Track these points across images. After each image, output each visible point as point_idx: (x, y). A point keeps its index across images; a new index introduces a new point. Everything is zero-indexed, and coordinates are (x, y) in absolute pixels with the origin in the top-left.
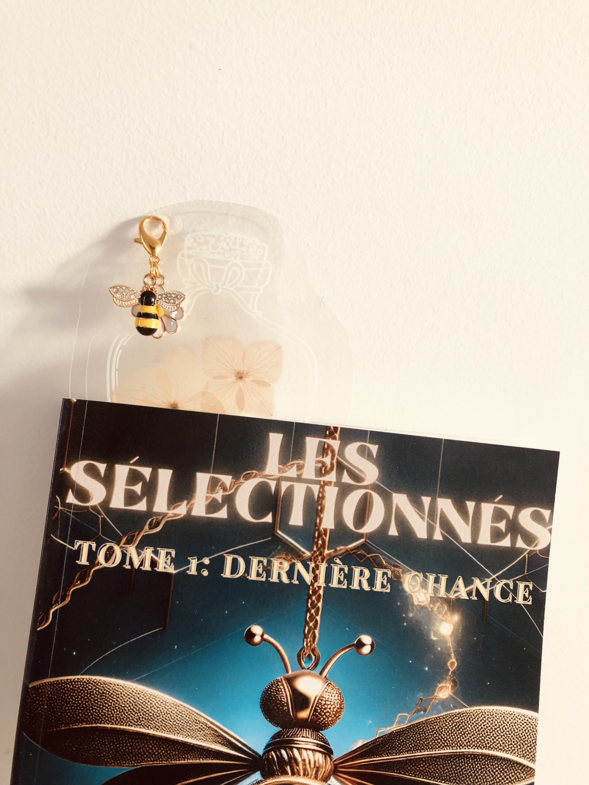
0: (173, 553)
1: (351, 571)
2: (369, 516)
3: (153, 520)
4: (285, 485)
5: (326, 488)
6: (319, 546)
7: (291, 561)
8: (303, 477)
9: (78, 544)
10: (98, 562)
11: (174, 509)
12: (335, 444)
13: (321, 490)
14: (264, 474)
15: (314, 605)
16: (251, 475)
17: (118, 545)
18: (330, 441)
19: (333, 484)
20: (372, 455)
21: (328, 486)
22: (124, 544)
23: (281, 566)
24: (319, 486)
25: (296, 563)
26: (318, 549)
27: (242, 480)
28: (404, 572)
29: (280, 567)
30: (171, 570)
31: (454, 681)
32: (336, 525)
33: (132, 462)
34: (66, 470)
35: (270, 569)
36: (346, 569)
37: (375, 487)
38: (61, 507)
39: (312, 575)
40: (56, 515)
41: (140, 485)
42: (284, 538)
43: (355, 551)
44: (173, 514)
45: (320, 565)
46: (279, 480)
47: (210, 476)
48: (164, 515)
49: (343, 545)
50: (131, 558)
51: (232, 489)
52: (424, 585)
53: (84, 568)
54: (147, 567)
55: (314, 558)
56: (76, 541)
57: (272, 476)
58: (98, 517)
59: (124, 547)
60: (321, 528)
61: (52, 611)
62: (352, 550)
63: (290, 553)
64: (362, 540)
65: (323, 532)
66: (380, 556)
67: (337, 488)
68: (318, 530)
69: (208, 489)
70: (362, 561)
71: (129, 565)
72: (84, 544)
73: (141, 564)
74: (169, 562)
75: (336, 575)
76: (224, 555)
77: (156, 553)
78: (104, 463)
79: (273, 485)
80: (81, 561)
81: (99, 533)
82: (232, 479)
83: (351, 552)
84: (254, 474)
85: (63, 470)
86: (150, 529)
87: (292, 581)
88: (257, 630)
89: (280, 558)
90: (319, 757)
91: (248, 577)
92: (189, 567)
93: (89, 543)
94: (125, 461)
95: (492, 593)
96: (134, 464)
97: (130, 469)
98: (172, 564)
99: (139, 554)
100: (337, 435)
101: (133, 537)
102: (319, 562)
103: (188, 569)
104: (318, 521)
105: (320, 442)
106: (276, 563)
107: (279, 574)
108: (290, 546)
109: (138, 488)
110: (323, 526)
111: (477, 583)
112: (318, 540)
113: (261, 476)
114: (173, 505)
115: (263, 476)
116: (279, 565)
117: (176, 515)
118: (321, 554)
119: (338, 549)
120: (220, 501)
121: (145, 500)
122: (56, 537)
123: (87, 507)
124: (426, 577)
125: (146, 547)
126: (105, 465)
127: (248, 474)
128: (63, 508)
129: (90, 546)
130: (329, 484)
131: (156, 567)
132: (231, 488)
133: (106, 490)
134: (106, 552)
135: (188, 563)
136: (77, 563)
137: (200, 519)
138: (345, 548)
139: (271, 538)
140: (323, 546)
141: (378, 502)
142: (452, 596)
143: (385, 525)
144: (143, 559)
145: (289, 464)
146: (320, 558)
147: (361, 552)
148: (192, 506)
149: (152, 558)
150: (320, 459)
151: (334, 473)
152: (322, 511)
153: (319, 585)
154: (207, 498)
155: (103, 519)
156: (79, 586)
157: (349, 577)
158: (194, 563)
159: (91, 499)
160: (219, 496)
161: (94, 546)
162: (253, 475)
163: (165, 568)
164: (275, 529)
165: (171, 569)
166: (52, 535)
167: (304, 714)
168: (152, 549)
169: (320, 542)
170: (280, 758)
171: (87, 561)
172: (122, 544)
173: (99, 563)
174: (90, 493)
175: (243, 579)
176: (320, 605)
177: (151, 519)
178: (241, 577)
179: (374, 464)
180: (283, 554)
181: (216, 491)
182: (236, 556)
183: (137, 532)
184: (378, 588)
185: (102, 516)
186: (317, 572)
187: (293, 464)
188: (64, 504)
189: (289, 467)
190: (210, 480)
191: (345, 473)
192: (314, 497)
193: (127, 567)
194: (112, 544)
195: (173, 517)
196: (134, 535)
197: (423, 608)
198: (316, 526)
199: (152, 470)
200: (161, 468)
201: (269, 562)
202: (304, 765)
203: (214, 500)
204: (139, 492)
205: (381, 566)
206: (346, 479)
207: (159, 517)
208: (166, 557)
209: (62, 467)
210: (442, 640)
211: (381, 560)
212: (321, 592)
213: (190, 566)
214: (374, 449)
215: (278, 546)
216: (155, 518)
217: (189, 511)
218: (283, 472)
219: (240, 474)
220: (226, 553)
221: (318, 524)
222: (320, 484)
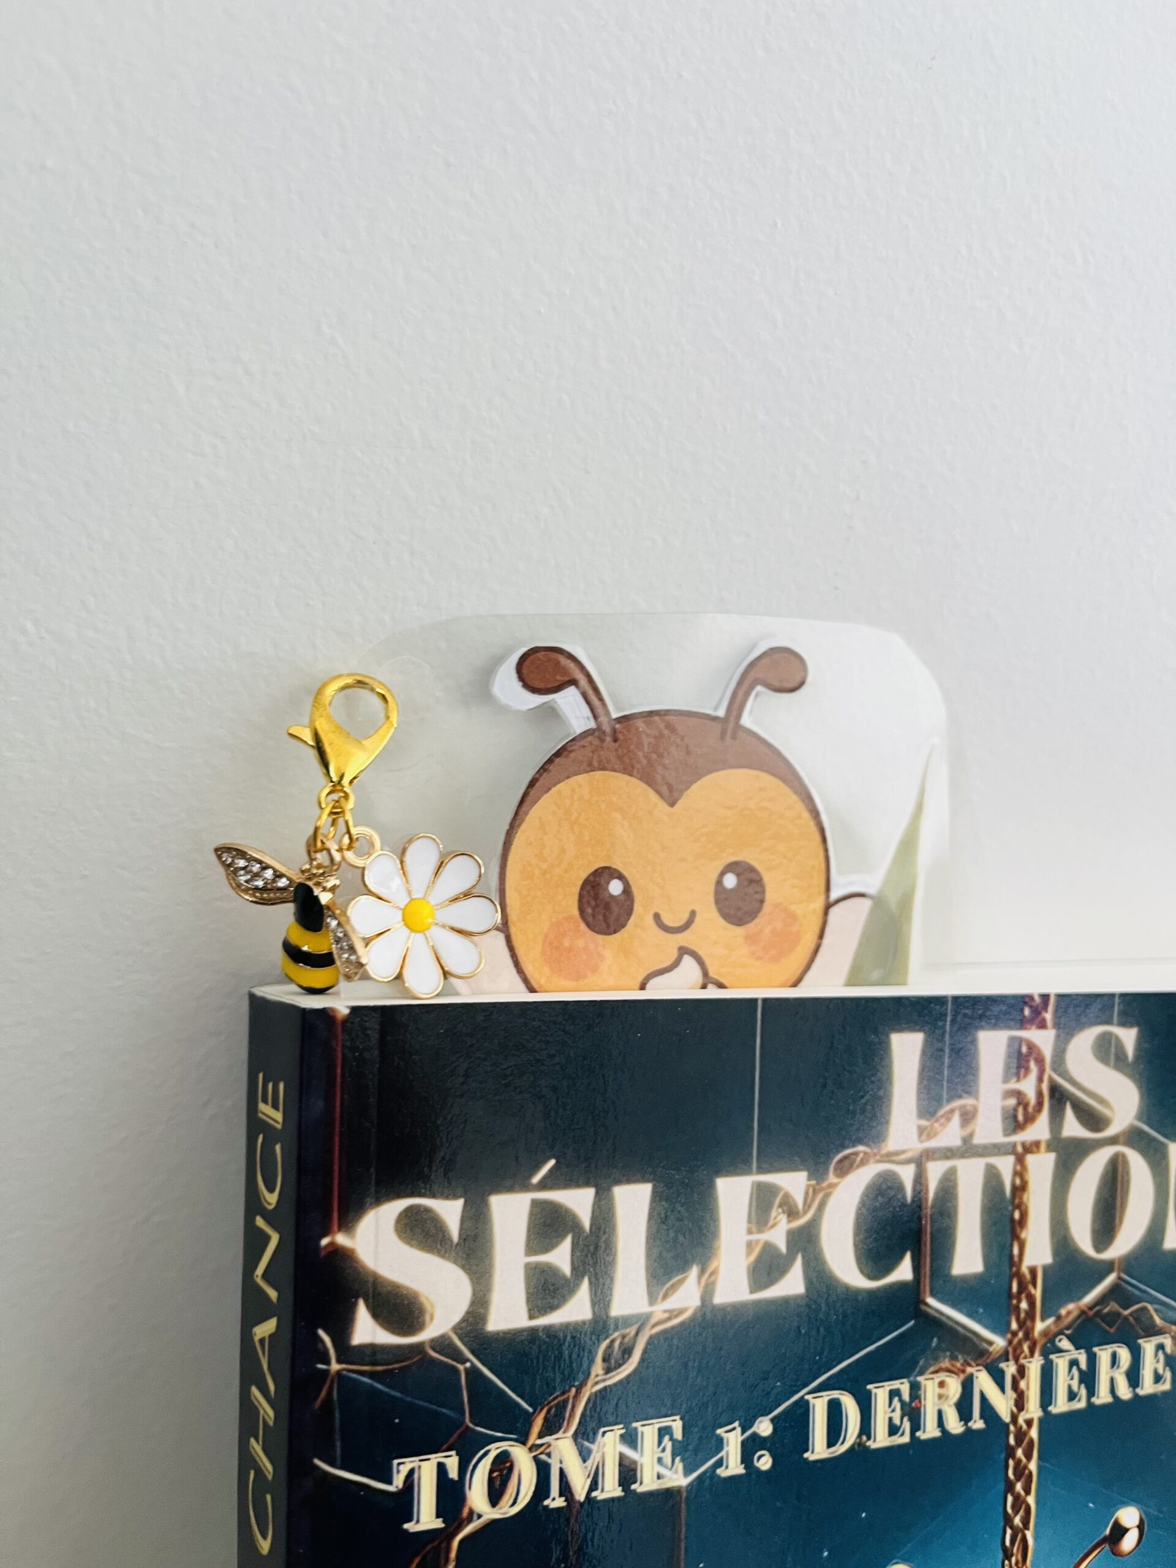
0: (677, 1425)
1: (1092, 1359)
2: (1122, 1212)
3: (613, 1341)
4: (935, 1172)
5: (1030, 1159)
6: (1023, 1315)
7: (963, 1371)
8: (977, 1140)
9: (404, 1470)
10: (471, 1512)
11: (665, 1296)
12: (1044, 1039)
13: (1019, 1168)
14: (884, 1152)
15: (1021, 1471)
16: (855, 1161)
17: (524, 1443)
18: (1032, 1034)
19: (1043, 1147)
20: (1126, 1057)
21: (1031, 1152)
22: (541, 1436)
23: (942, 1391)
24: (1011, 1159)
25: (976, 1374)
26: (1021, 1325)
27: (832, 1178)
29: (940, 1397)
30: (678, 1479)
32: (1056, 1253)
33: (536, 1179)
34: (341, 1239)
35: (918, 1405)
36: (1082, 1358)
37: (1131, 1135)
38: (339, 1361)
39: (1011, 1395)
40: (323, 1394)
41: (566, 1245)
42: (941, 1313)
43: (1097, 1308)
44: (665, 1311)
45: (1027, 1365)
46: (920, 1162)
47: (753, 1182)
48: (642, 1321)
49: (1072, 1300)
50: (562, 1474)
51: (809, 1207)
53: (432, 1541)
54: (611, 1489)
55: (1013, 1353)
56: (396, 1462)
57: (904, 1152)
58: (456, 1371)
59: (542, 1445)
60: (1024, 1269)
62: (1091, 1308)
63: (960, 1352)
64: (1111, 1278)
65: (1028, 1276)
66: (1149, 1307)
67: (1051, 1157)
68: (1019, 1275)
69: (749, 1221)
70: (1112, 1330)
71: (561, 1495)
72: (423, 1464)
73: (594, 1486)
74: (667, 1456)
75: (1063, 1380)
76: (807, 1397)
77: (630, 1439)
78: (456, 1197)
79: (907, 1175)
80: (418, 1521)
81: (463, 1421)
82: (809, 1178)
83: (1091, 1313)
84: (861, 1155)
85: (332, 1244)
86: (608, 1371)
87: (970, 1424)
89: (936, 1372)
91: (868, 1443)
92: (721, 1459)
93: (435, 1458)
94: (516, 1181)
96: (543, 1185)
97: (535, 1203)
98: (678, 1459)
99: (584, 1455)
100: (1048, 1016)
101: (562, 1407)
102: (1025, 1358)
103: (719, 1464)
104: (1016, 1251)
105: (1012, 1039)
106: (929, 1385)
107: (940, 1414)
108: (957, 1331)
109: (561, 1257)
110: (1028, 1262)
112: (1019, 1301)
113: (878, 1157)
114: (664, 1284)
115: (882, 1156)
116: (938, 1390)
117: (673, 1314)
118: (1028, 1335)
119: (1063, 1312)
120: (783, 1247)
121: (585, 1288)
122: (332, 1464)
123: (419, 1348)
125: (602, 1430)
126: (460, 1202)
127: (846, 1157)
128: (344, 1366)
129: (441, 1468)
130: (1035, 1149)
131: (635, 1482)
132: (807, 1205)
133: (471, 1280)
134: (491, 1472)
135: (720, 1444)
136: (406, 1531)
137: (738, 1309)
138: (1079, 1308)
139: (912, 1323)
140: (1031, 1314)
141: (1139, 1172)
143: (1156, 1227)
144: (597, 1468)
145: (941, 1112)
146: (1026, 1347)
147: (1113, 1306)
148: (713, 1278)
149: (622, 1456)
150: (1013, 1085)
151: (1044, 1118)
152: (1022, 1222)
153: (1028, 1416)
154: (750, 1245)
155: (473, 1373)
157: (1089, 1379)
158: (733, 1440)
159: (427, 1317)
160: (778, 1235)
161: (452, 1463)
162: (859, 1159)
163: (659, 1477)
164: (922, 1296)
165: (674, 1476)
166: (317, 1462)
168: (618, 1430)
169: (1024, 1305)
171: (438, 1516)
172: (533, 1439)
173: (472, 1515)
174: (423, 1300)
175: (859, 1451)
176: (1033, 1466)
177: (608, 1341)
178: (853, 1445)
179: (1130, 1076)
180: (945, 1358)
181: (771, 1222)
182: (835, 1394)
183: (574, 1390)
184: (1148, 1387)
185: (468, 1365)
186: (1022, 1384)
187: (952, 1111)
188: (346, 1352)
189: (942, 1120)
190: (752, 1194)
191: (1069, 1113)
192: (1003, 1192)
193: (555, 1502)
194: (504, 1446)
195: (669, 1319)
196: (566, 1402)
198: (1013, 1266)
199: (597, 1193)
200: (618, 1182)
201: (915, 1388)
203: (769, 1249)
204: (566, 1269)
205: (1152, 1331)
206: (1072, 1127)
207: (627, 1331)
208: (660, 1442)
209: (325, 1235)
211: (1151, 1317)
212: (1034, 1433)
213: (723, 1453)
214: (1129, 1037)
215: (932, 1339)
216: (616, 1334)
217: (708, 1292)
218: (929, 1137)
219: (826, 1164)
220: (809, 1393)
221: (1016, 1259)
222: (1013, 1152)
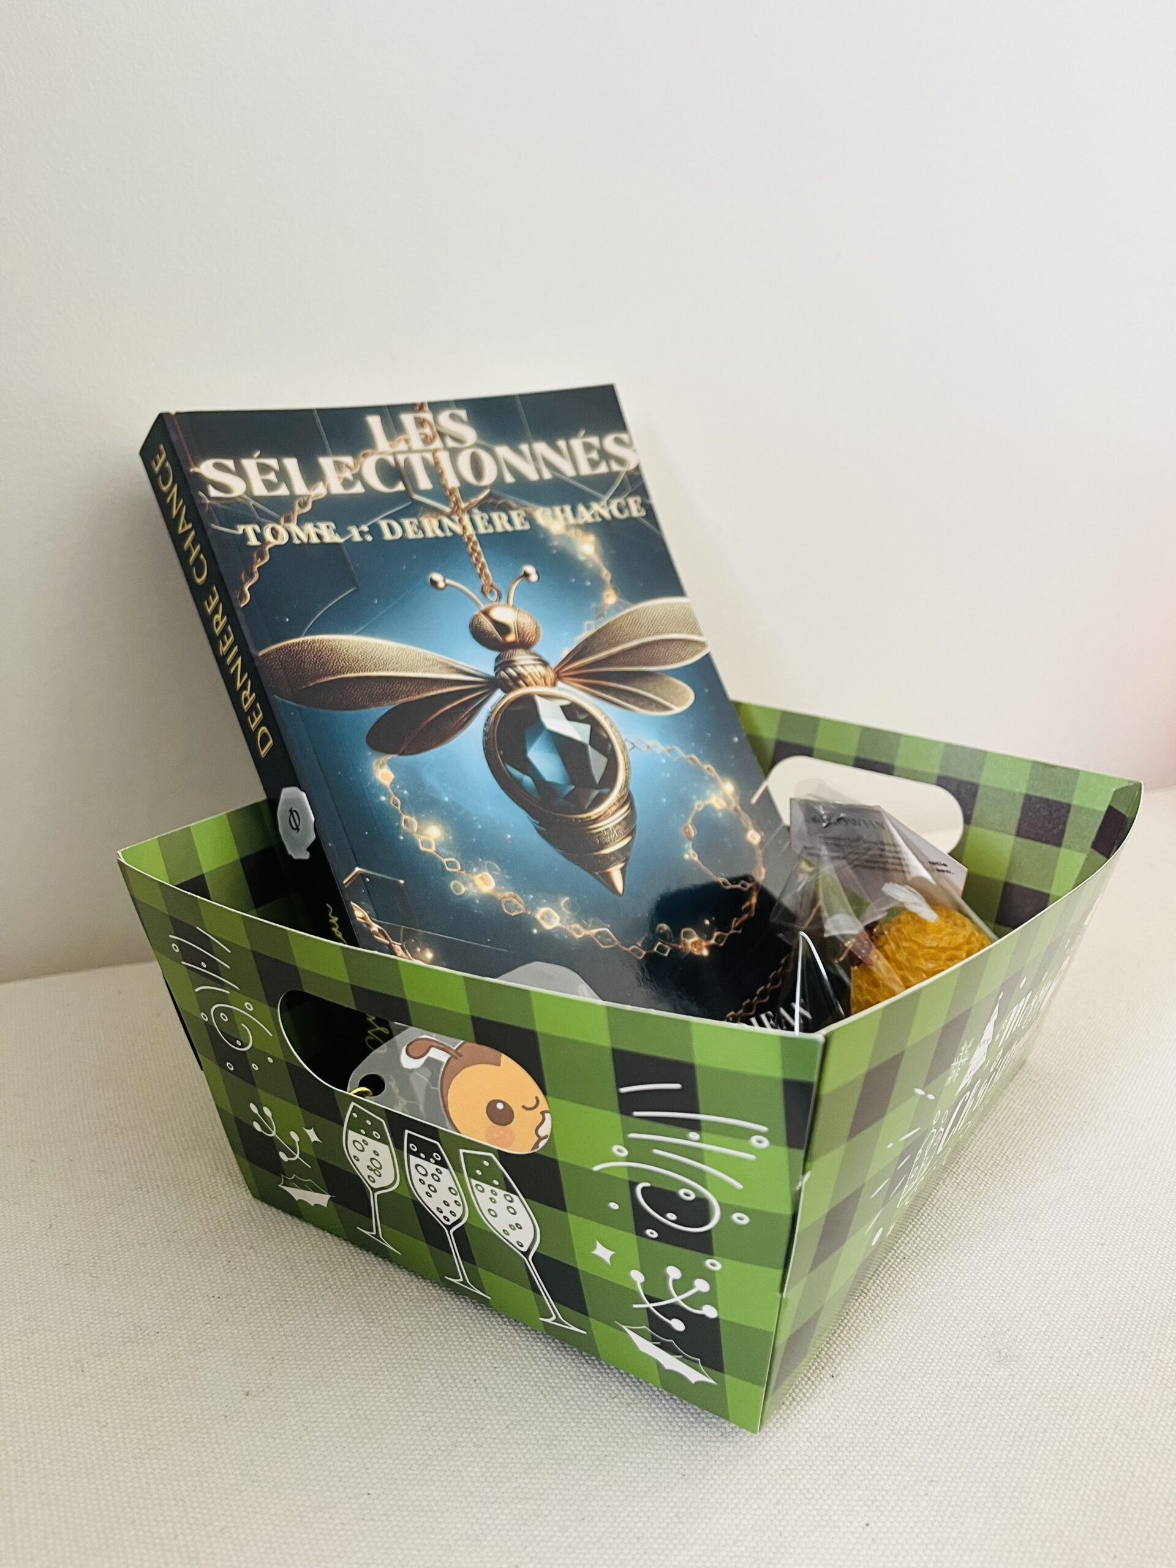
0: (332, 525)
1: (490, 517)
2: (484, 470)
3: (300, 501)
4: (401, 458)
5: (438, 454)
6: (454, 502)
7: (437, 518)
8: (414, 448)
9: (242, 528)
10: (268, 542)
11: (313, 490)
12: (428, 416)
13: (434, 456)
14: (379, 452)
15: (474, 550)
16: (368, 455)
17: (280, 525)
18: (422, 415)
19: (441, 450)
20: (464, 420)
21: (439, 452)
22: (284, 524)
23: (430, 523)
24: (430, 453)
25: (443, 519)
26: (455, 505)
27: (361, 459)
28: (534, 510)
30: (338, 539)
31: (615, 589)
32: (460, 483)
33: (255, 456)
34: (196, 470)
35: (423, 526)
36: (485, 516)
37: (477, 445)
38: (208, 500)
39: (460, 526)
42: (421, 500)
43: (485, 500)
44: (315, 494)
45: (463, 517)
46: (394, 455)
47: (333, 459)
48: (307, 496)
49: (474, 497)
51: (357, 467)
52: (554, 517)
53: (258, 548)
54: (315, 540)
55: (455, 513)
56: (238, 526)
57: (386, 452)
59: (286, 526)
60: (449, 488)
61: (246, 588)
62: (482, 500)
63: (434, 512)
64: (487, 491)
65: (452, 489)
67: (446, 452)
68: (447, 489)
69: (335, 470)
70: (495, 508)
72: (247, 527)
73: (309, 539)
74: (332, 533)
75: (480, 522)
76: (378, 521)
77: (317, 527)
79: (390, 458)
80: (251, 543)
81: (257, 517)
82: (354, 459)
83: (483, 502)
84: (370, 453)
86: (301, 508)
87: (446, 534)
88: (437, 577)
89: (426, 517)
90: (541, 669)
91: (407, 537)
92: (352, 536)
93: (251, 526)
94: (249, 457)
95: (610, 512)
96: (258, 458)
97: (257, 463)
98: (336, 534)
99: (302, 530)
100: (426, 409)
101: (289, 516)
102: (461, 515)
104: (444, 482)
105: (415, 417)
106: (425, 522)
107: (432, 530)
108: (429, 505)
109: (272, 477)
110: (450, 486)
111: (596, 507)
112: (451, 497)
113: (377, 454)
114: (311, 486)
118: (459, 508)
119: (471, 501)
120: (351, 478)
121: (284, 487)
123: (233, 497)
124: (553, 511)
125: (305, 524)
126: (232, 461)
127: (365, 453)
128: (210, 501)
129: (254, 529)
130: (438, 450)
132: (355, 467)
133: (244, 482)
134: (271, 531)
136: (248, 545)
138: (477, 500)
139: (410, 502)
140: (458, 501)
141: (485, 457)
142: (581, 521)
143: (500, 475)
144: (308, 534)
145: (396, 440)
146: (460, 511)
147: (491, 500)
148: (328, 486)
149: (316, 532)
150: (421, 431)
151: (438, 441)
152: (443, 474)
153: (470, 533)
154: (338, 477)
156: (260, 563)
157: (491, 522)
158: (355, 531)
159: (233, 490)
160: (348, 475)
161: (257, 528)
163: (331, 538)
164: (411, 495)
166: (212, 525)
167: (511, 638)
168: (312, 524)
169: (454, 499)
170: (510, 675)
171: (257, 541)
172: (282, 524)
174: (230, 485)
175: (403, 539)
176: (479, 549)
177: (298, 500)
178: (400, 537)
179: (468, 427)
180: (427, 513)
181: (344, 471)
182: (388, 521)
183: (291, 512)
184: (519, 527)
185: (251, 503)
186: (463, 523)
187: (400, 440)
188: (209, 496)
189: (397, 443)
190: (333, 463)
191: (447, 438)
192: (430, 463)
193: (297, 541)
194: (273, 525)
195: (317, 496)
197: (562, 536)
198: (444, 487)
199: (278, 460)
200: (284, 457)
201: (419, 522)
202: (532, 677)
203: (346, 479)
205: (512, 508)
206: (451, 443)
207: (303, 499)
208: (328, 529)
210: (589, 559)
211: (512, 503)
212: (475, 538)
213: (352, 534)
214: (462, 413)
215: (421, 508)
216: (300, 499)
217: (328, 490)
218: (394, 447)
219: (359, 455)
221: (445, 485)
222: (430, 451)
